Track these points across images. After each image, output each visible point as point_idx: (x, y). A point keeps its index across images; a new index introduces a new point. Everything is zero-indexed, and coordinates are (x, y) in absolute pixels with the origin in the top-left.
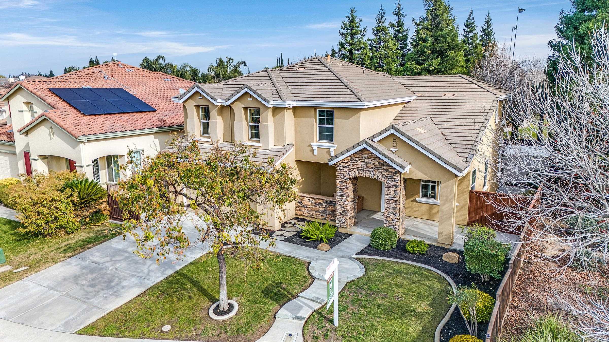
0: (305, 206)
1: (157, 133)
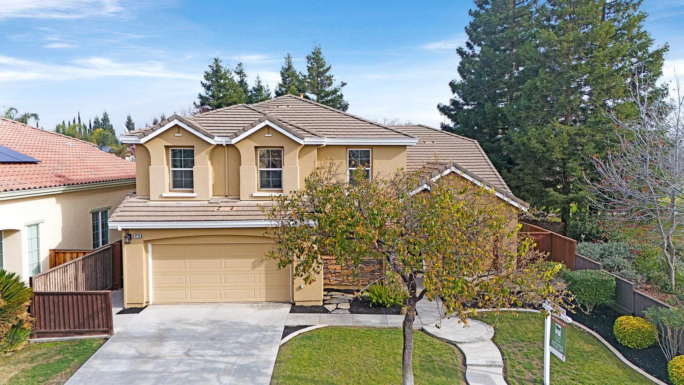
0: (333, 272)
1: (64, 194)
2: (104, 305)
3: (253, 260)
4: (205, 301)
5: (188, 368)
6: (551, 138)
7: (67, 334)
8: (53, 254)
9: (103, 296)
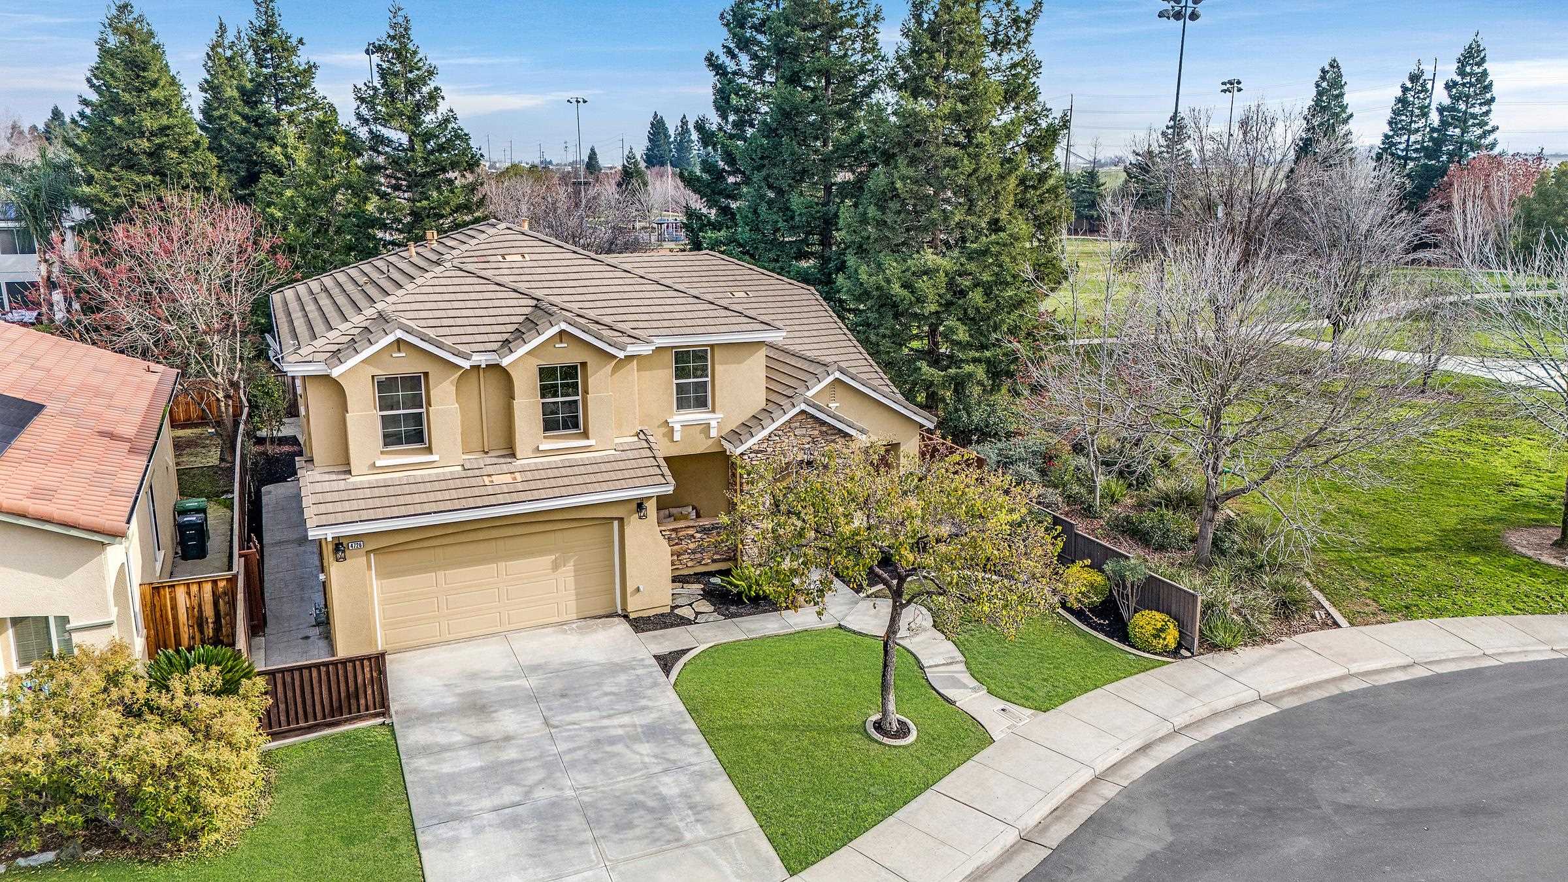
2: (375, 674)
3: (554, 557)
4: (474, 633)
5: (571, 745)
6: (923, 281)
7: (310, 729)
8: (148, 589)
9: (373, 660)
